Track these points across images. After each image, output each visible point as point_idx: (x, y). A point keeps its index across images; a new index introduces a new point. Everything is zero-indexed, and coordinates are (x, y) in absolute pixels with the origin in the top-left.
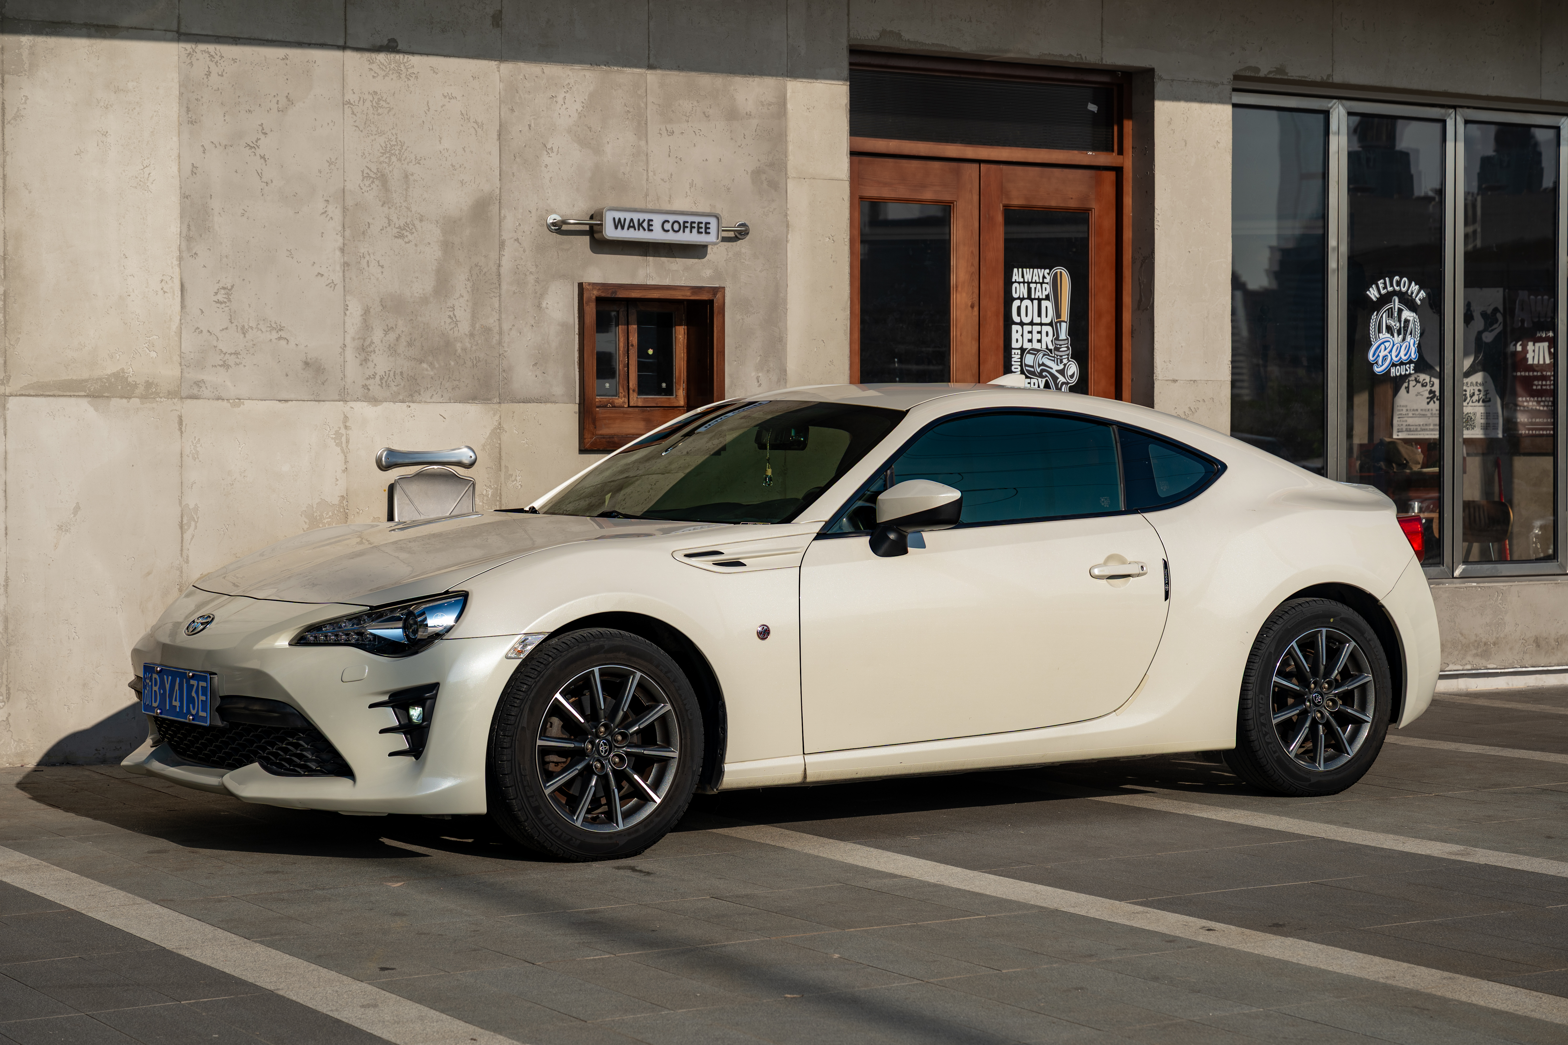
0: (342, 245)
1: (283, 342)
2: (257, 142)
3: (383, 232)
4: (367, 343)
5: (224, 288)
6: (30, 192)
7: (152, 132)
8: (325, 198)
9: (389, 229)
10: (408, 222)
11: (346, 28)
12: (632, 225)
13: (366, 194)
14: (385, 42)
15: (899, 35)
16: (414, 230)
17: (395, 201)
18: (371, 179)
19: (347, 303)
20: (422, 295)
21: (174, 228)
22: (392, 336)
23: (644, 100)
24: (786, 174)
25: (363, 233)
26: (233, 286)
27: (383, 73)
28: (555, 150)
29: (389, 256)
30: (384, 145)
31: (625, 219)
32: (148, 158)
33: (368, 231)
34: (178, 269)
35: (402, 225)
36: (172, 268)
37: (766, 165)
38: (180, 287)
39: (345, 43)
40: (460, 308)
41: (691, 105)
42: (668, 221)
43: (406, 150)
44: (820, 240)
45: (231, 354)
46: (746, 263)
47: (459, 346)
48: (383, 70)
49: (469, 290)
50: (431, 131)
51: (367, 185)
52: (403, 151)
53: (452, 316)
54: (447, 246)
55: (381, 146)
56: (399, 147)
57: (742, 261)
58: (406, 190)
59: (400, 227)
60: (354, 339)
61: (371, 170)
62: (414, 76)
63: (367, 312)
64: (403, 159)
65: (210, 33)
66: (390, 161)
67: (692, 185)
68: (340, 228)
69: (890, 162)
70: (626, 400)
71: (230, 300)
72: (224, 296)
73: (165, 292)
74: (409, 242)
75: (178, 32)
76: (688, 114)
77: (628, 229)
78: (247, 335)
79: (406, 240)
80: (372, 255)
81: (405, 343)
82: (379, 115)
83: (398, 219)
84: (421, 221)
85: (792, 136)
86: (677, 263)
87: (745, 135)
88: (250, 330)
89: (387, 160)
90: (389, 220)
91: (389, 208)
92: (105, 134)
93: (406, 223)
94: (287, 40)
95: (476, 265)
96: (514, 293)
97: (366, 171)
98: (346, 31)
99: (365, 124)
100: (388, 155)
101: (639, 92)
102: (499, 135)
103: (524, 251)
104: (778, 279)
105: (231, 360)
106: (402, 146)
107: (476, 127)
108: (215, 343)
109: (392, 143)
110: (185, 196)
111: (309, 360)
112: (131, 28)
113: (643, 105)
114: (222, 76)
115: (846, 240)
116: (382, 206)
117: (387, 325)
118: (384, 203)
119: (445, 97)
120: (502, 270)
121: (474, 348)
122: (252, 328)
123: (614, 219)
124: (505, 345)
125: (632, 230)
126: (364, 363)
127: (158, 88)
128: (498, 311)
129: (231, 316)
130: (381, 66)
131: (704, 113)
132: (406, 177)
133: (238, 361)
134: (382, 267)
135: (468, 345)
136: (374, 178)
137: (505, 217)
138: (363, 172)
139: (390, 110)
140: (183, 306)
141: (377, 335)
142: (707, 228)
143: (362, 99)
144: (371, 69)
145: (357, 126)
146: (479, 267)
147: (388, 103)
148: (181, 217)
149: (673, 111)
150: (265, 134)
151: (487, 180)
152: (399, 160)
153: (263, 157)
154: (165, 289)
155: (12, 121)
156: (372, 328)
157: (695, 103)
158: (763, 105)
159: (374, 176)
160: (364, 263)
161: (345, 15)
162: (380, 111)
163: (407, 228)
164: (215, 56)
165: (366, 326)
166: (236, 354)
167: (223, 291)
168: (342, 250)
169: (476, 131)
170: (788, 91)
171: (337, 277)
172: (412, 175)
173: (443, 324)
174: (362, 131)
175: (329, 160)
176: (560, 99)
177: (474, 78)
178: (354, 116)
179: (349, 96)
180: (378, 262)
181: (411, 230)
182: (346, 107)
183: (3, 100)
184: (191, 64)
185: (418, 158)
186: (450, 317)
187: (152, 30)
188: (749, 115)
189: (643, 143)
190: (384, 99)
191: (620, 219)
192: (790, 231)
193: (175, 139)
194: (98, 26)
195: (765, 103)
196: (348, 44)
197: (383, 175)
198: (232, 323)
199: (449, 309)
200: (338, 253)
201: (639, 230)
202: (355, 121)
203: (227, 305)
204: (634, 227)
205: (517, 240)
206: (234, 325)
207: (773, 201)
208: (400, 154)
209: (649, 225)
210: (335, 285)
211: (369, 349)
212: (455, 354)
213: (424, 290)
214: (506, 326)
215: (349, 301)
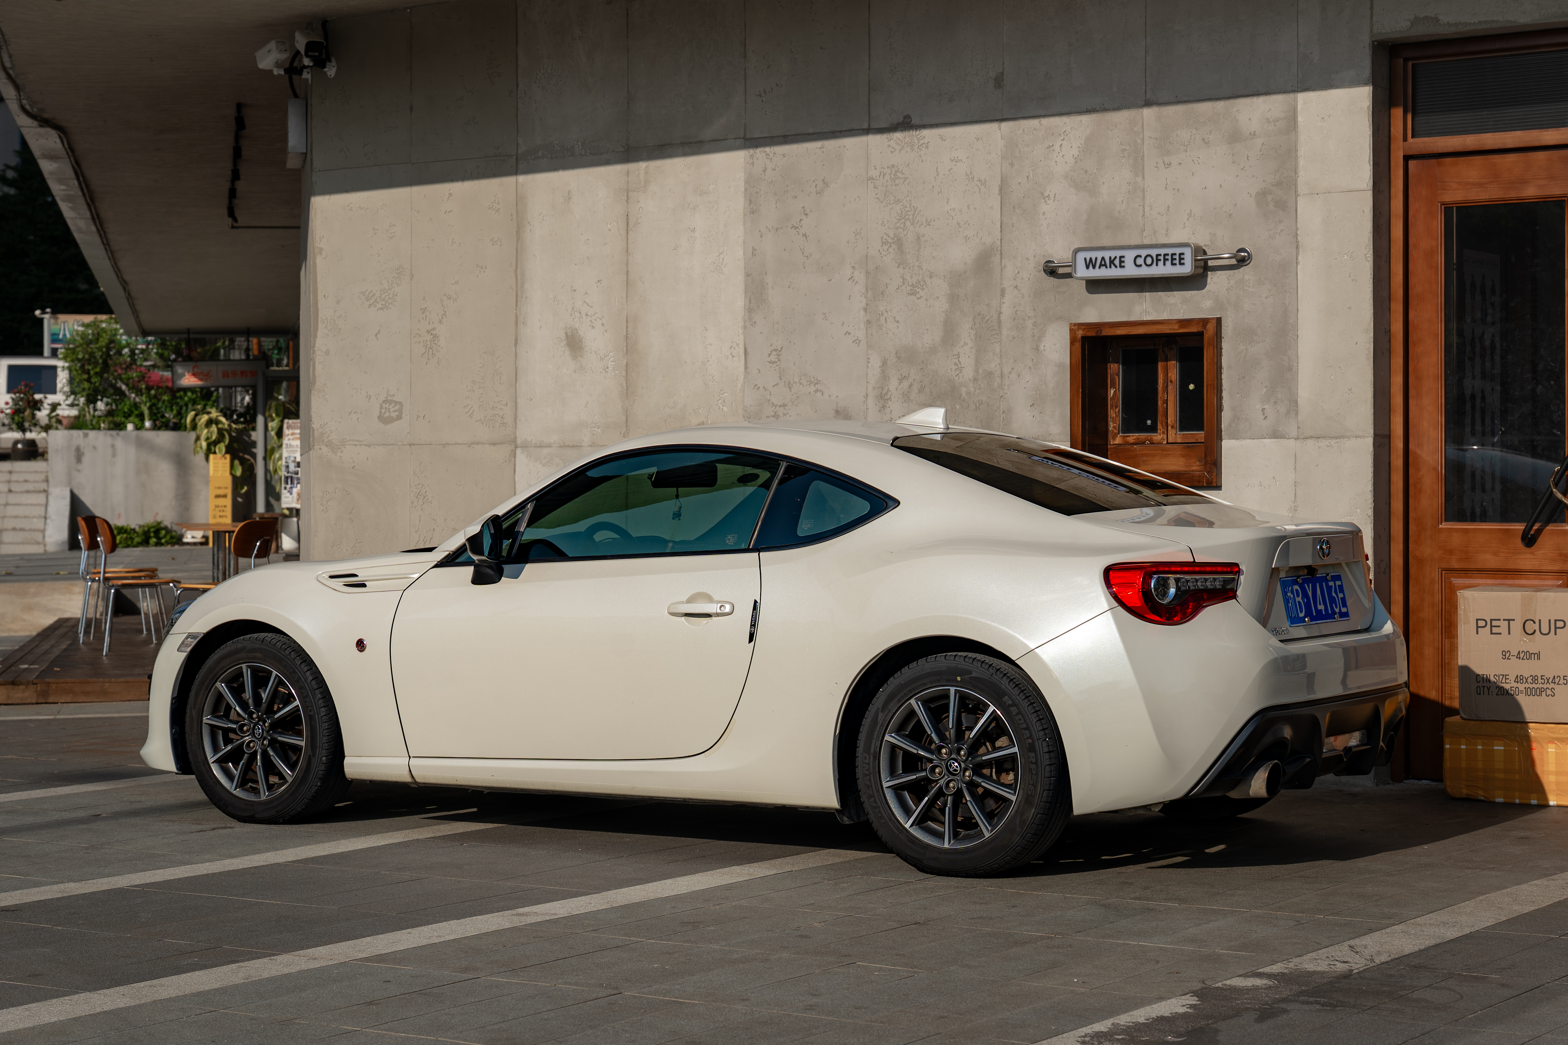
0: (865, 306)
1: (819, 394)
2: (800, 222)
3: (898, 290)
4: (885, 391)
5: (776, 350)
6: (643, 283)
7: (725, 224)
8: (852, 265)
9: (903, 287)
10: (920, 280)
11: (869, 113)
12: (1103, 263)
13: (885, 258)
14: (901, 119)
15: (1436, 20)
16: (925, 287)
17: (909, 262)
18: (889, 244)
19: (869, 356)
20: (932, 346)
21: (740, 303)
22: (905, 384)
23: (1141, 136)
24: (1296, 191)
25: (882, 293)
26: (782, 348)
27: (900, 147)
28: (1052, 196)
29: (904, 312)
30: (899, 212)
31: (1096, 258)
32: (722, 246)
33: (886, 291)
34: (742, 337)
35: (914, 283)
36: (739, 336)
37: (1273, 185)
38: (744, 351)
39: (869, 126)
40: (964, 355)
41: (1190, 134)
42: (1140, 256)
43: (918, 214)
44: (1336, 259)
45: (780, 406)
46: (1250, 290)
47: (963, 390)
48: (899, 145)
49: (973, 338)
50: (940, 194)
51: (885, 250)
52: (915, 215)
53: (957, 363)
54: (953, 299)
55: (898, 213)
56: (912, 213)
57: (1245, 288)
58: (918, 250)
59: (913, 285)
60: (874, 388)
61: (888, 236)
62: (925, 146)
63: (884, 363)
64: (915, 222)
65: (767, 135)
66: (905, 226)
67: (1190, 215)
68: (864, 291)
69: (1478, 159)
70: (1165, 437)
71: (779, 360)
72: (776, 357)
73: (733, 356)
74: (920, 298)
75: (744, 138)
76: (1186, 143)
77: (1099, 268)
78: (792, 389)
79: (918, 296)
80: (889, 313)
81: (917, 390)
82: (896, 185)
83: (912, 277)
84: (931, 277)
85: (1302, 151)
86: (1175, 296)
87: (1248, 157)
88: (794, 384)
89: (902, 226)
90: (903, 279)
91: (904, 268)
92: (693, 231)
93: (918, 280)
94: (824, 131)
95: (979, 314)
96: (1014, 338)
97: (885, 237)
98: (869, 115)
99: (885, 195)
100: (903, 221)
101: (1135, 129)
102: (1001, 190)
103: (1023, 297)
104: (1287, 304)
105: (781, 411)
106: (915, 211)
107: (979, 184)
108: (768, 397)
109: (906, 209)
110: (748, 275)
111: (839, 409)
112: (712, 141)
113: (1139, 141)
114: (774, 170)
115: (1368, 255)
116: (898, 267)
117: (901, 375)
118: (900, 265)
119: (952, 161)
120: (1003, 317)
121: (977, 391)
122: (796, 382)
123: (1085, 259)
124: (1006, 387)
125: (1103, 268)
126: (882, 409)
127: (729, 188)
128: (999, 356)
129: (780, 373)
130: (898, 142)
131: (1203, 139)
132: (919, 238)
133: (785, 411)
134: (898, 322)
135: (972, 389)
136: (891, 243)
137: (1005, 266)
138: (882, 238)
139: (906, 178)
140: (746, 368)
141: (893, 383)
142: (1181, 259)
143: (882, 174)
144: (889, 146)
145: (878, 198)
146: (981, 316)
147: (903, 174)
148: (745, 293)
149: (1170, 142)
150: (806, 214)
151: (989, 233)
152: (913, 224)
153: (805, 235)
154: (733, 354)
155: (633, 228)
156: (889, 378)
157: (1194, 131)
158: (1269, 122)
159: (891, 241)
160: (882, 319)
161: (869, 101)
162: (897, 182)
163: (919, 285)
164: (770, 154)
165: (884, 377)
166: (784, 405)
167: (775, 353)
168: (865, 310)
169: (980, 189)
170: (1298, 103)
171: (861, 334)
172: (923, 236)
173: (949, 370)
174: (882, 202)
175: (855, 231)
176: (1057, 148)
177: (978, 139)
178: (876, 189)
179: (873, 173)
180: (895, 317)
181: (922, 286)
182: (869, 182)
183: (628, 212)
184: (753, 164)
185: (929, 220)
186: (956, 364)
187: (726, 139)
188: (1254, 135)
189: (1139, 179)
190: (900, 170)
191: (1091, 259)
192: (1301, 252)
193: (741, 228)
194: (690, 143)
195: (1271, 120)
196: (872, 126)
197: (899, 239)
198: (781, 379)
199: (955, 357)
200: (862, 312)
201: (1110, 267)
202: (876, 194)
203: (778, 364)
204: (1105, 265)
205: (1016, 287)
206: (783, 381)
207: (1280, 222)
208: (913, 218)
209: (1121, 262)
210: (860, 341)
211: (886, 397)
212: (960, 399)
213: (933, 340)
214: (1006, 370)
215: (871, 354)
